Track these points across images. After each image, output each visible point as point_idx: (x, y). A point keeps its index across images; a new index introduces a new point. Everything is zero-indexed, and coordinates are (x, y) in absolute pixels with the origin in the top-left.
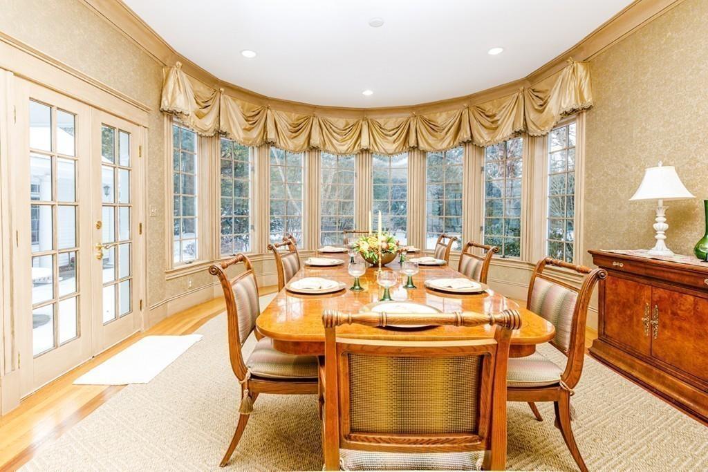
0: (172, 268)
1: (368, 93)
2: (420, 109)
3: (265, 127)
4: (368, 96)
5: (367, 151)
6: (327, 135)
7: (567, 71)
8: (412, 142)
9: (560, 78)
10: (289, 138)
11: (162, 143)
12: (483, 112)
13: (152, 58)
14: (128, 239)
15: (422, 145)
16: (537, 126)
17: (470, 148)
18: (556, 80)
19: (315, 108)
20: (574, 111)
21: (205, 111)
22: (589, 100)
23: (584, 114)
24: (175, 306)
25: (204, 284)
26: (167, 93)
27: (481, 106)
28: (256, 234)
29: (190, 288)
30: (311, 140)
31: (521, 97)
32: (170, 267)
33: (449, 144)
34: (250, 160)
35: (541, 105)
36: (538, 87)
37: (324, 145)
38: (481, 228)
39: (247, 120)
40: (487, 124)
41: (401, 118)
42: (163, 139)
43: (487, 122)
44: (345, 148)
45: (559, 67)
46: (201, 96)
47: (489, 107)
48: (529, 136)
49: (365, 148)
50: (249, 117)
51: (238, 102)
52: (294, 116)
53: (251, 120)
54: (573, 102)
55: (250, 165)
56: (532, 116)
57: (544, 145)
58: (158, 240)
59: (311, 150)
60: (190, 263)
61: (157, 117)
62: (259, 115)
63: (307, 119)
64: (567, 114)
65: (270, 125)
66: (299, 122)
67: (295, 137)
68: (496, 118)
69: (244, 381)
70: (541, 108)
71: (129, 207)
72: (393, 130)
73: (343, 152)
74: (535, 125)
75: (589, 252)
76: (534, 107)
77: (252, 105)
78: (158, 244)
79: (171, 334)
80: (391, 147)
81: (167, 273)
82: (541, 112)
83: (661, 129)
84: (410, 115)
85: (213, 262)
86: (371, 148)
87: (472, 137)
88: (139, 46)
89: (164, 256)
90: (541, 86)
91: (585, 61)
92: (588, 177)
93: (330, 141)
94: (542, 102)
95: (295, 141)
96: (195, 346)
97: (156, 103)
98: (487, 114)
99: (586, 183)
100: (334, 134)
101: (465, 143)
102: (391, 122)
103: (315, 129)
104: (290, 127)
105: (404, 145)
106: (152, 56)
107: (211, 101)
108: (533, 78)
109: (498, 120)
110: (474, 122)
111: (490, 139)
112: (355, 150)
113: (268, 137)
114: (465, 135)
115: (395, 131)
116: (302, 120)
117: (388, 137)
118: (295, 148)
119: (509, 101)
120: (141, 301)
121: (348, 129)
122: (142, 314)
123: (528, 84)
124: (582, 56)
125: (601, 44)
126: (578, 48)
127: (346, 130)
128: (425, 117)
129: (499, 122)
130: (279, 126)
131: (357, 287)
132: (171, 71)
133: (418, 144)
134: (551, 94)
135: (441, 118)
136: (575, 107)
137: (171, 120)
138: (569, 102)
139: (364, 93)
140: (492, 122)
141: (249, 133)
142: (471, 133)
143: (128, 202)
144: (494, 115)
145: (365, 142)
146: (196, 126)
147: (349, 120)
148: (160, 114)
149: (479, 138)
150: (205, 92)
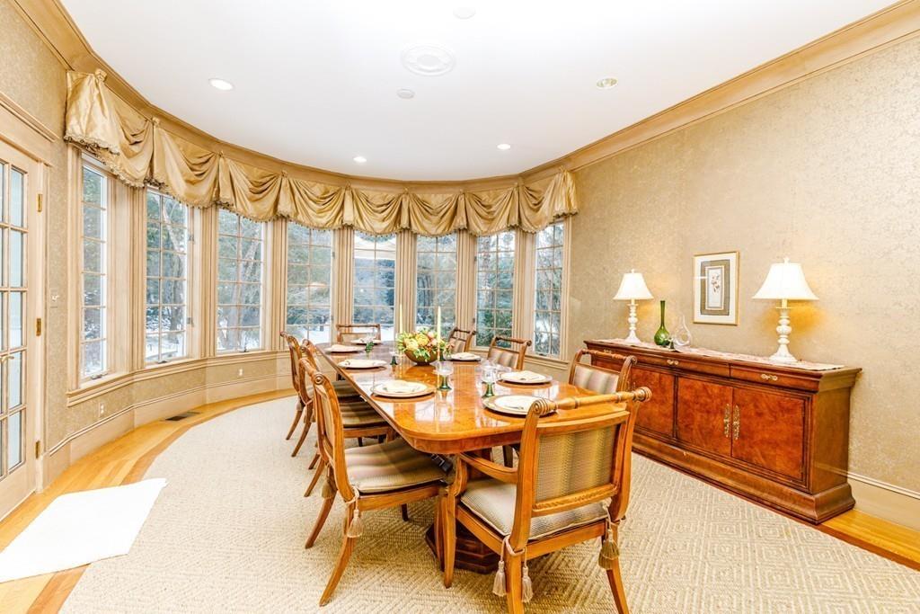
0: (77, 388)
1: (360, 160)
2: (413, 186)
3: (216, 180)
4: (359, 162)
5: (351, 227)
6: (301, 203)
7: (559, 178)
8: (404, 223)
9: (553, 182)
10: (250, 199)
11: (65, 190)
12: (479, 201)
13: (54, 53)
14: (19, 345)
15: (415, 228)
16: (531, 224)
17: (465, 236)
18: (548, 185)
19: (283, 164)
20: (564, 214)
21: (135, 149)
22: (575, 208)
23: (571, 218)
24: (80, 447)
25: (120, 408)
26: (78, 114)
27: (477, 194)
28: (197, 331)
29: (102, 416)
30: (279, 207)
31: (516, 193)
32: (74, 386)
33: (444, 230)
34: (186, 224)
35: (535, 205)
36: (532, 186)
37: (297, 214)
38: (474, 320)
39: (192, 170)
40: (484, 214)
41: (391, 194)
42: (66, 185)
43: (483, 212)
44: (324, 221)
45: (552, 171)
46: (129, 125)
47: (484, 197)
48: (524, 231)
49: (349, 224)
50: (194, 164)
51: (179, 141)
52: (257, 172)
53: (197, 171)
54: (564, 208)
55: (186, 232)
56: (527, 213)
57: (533, 241)
58: (59, 344)
59: (278, 218)
60: (99, 377)
61: (60, 149)
62: (208, 164)
63: (274, 177)
64: (558, 216)
65: (224, 181)
66: (264, 180)
67: (257, 200)
68: (492, 210)
69: (353, 501)
70: (535, 207)
71: (22, 292)
72: (382, 206)
73: (321, 226)
74: (528, 221)
75: (585, 342)
76: (528, 205)
77: (198, 148)
78: (59, 350)
79: (101, 487)
80: (380, 226)
81: (71, 395)
82: (537, 210)
83: (630, 242)
84: (401, 191)
85: (133, 374)
86: (356, 225)
87: (468, 225)
88: (39, 33)
89: (66, 370)
90: (535, 186)
91: (572, 171)
92: (573, 275)
93: (304, 209)
94: (535, 202)
95: (258, 205)
96: (165, 493)
97: (58, 126)
98: (484, 203)
99: (571, 280)
100: (311, 202)
101: (459, 231)
102: (377, 195)
103: (285, 193)
104: (251, 186)
105: (395, 225)
106: (54, 51)
107: (143, 135)
108: (526, 176)
109: (494, 212)
110: (471, 211)
111: (485, 230)
112: (335, 224)
113: (221, 195)
114: (460, 221)
115: (384, 208)
116: (268, 179)
117: (377, 214)
118: (258, 215)
119: (504, 194)
120: (37, 444)
121: (326, 198)
122: (39, 464)
123: (521, 181)
124: (570, 166)
125: (585, 160)
126: (568, 158)
127: (325, 198)
128: (419, 196)
129: (496, 214)
130: (235, 182)
131: (445, 386)
132: (87, 81)
133: (410, 224)
134: (545, 195)
135: (436, 199)
136: (566, 212)
137: (78, 154)
138: (561, 207)
139: (355, 159)
140: (488, 213)
141: (192, 187)
142: (467, 221)
143: (19, 285)
144: (490, 207)
145: (349, 215)
146: (124, 171)
147: (329, 187)
148: (63, 144)
149: (476, 227)
150: (135, 120)
